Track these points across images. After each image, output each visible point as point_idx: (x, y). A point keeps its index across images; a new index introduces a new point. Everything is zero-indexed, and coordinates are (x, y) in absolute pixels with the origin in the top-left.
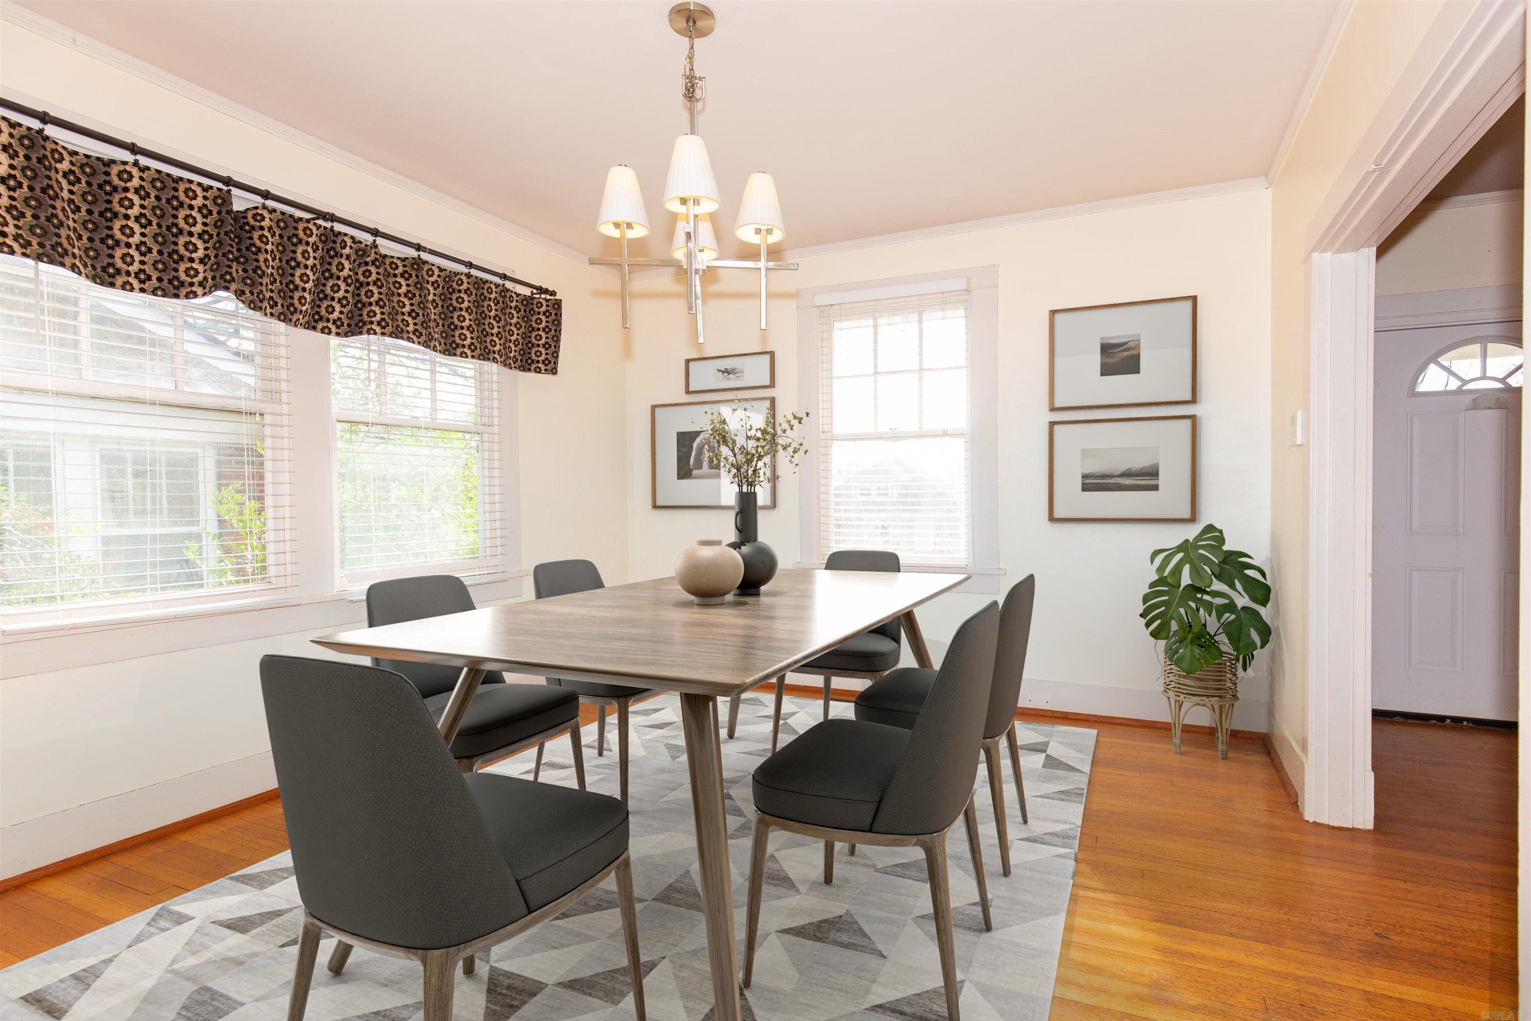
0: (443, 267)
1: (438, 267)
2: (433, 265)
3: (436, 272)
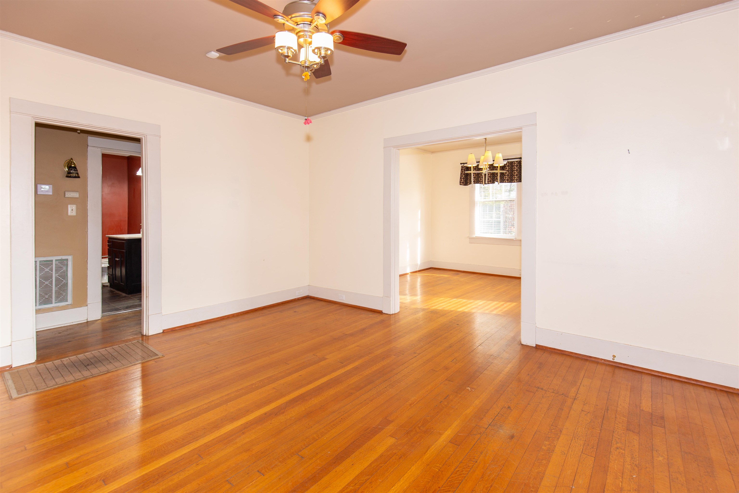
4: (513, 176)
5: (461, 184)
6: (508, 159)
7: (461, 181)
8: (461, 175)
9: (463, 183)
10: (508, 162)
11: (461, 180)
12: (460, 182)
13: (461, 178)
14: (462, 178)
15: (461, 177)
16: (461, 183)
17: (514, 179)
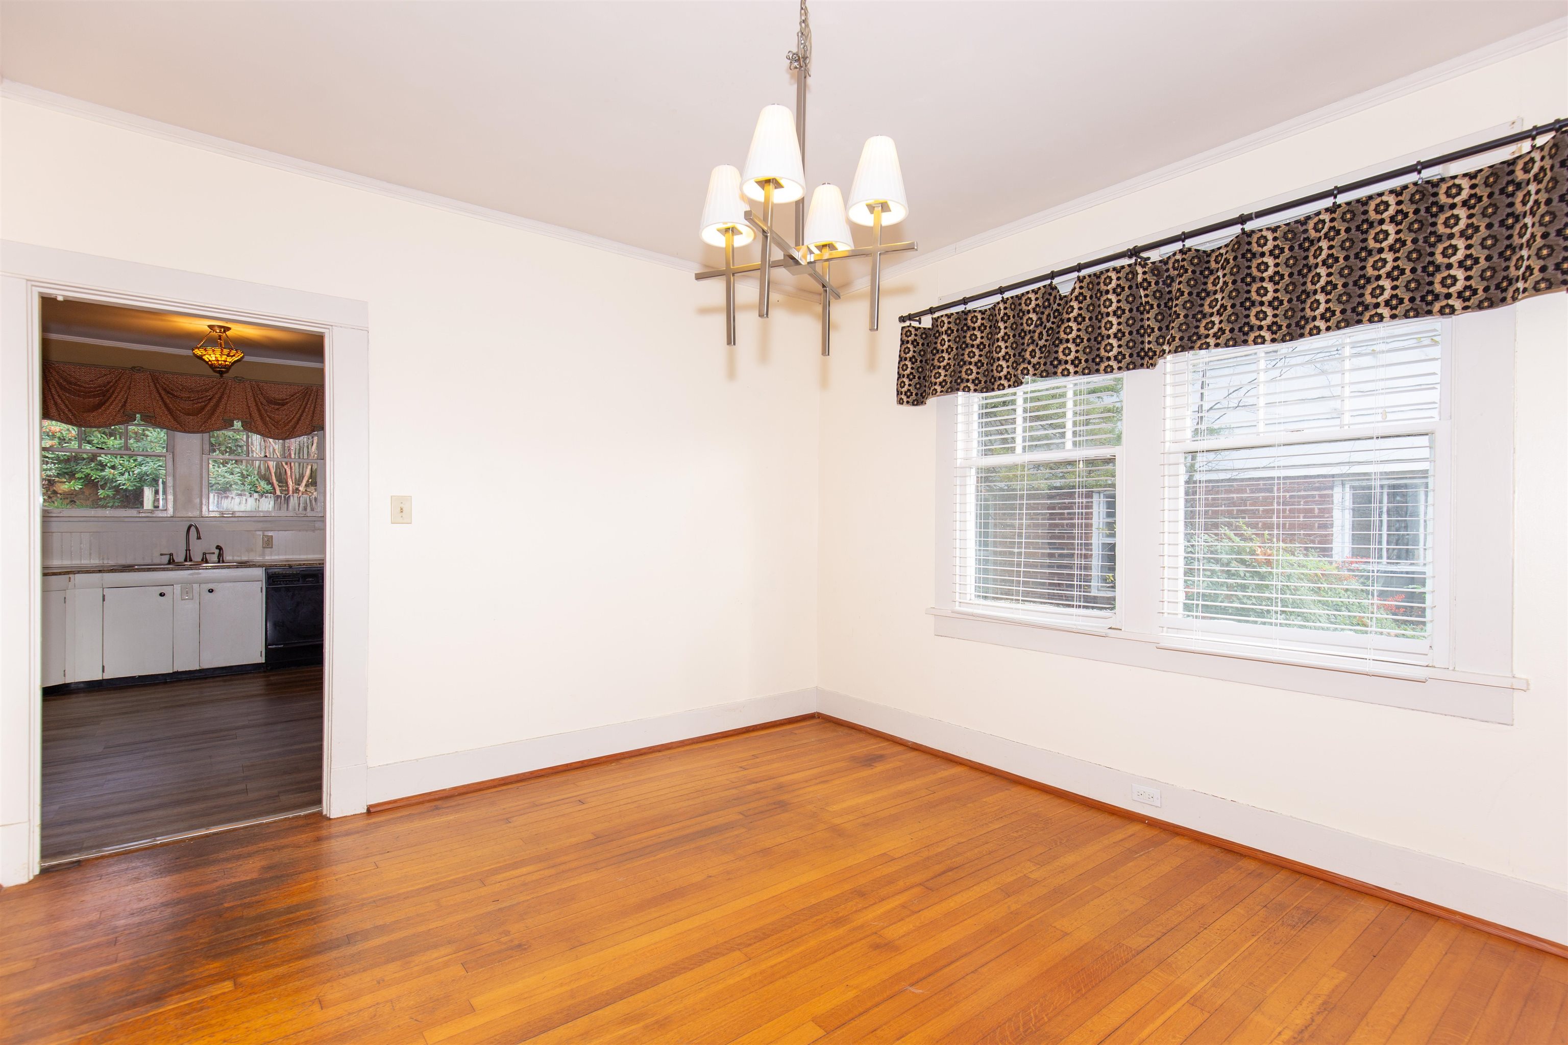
0: (1273, 226)
1: (1268, 229)
2: (1261, 230)
3: (1270, 236)
4: (1099, 343)
5: (901, 399)
6: (1079, 268)
7: (900, 389)
8: (902, 363)
9: (908, 397)
10: (1080, 280)
11: (901, 384)
12: (898, 394)
13: (900, 376)
14: (904, 376)
15: (901, 372)
16: (900, 396)
17: (1106, 354)
